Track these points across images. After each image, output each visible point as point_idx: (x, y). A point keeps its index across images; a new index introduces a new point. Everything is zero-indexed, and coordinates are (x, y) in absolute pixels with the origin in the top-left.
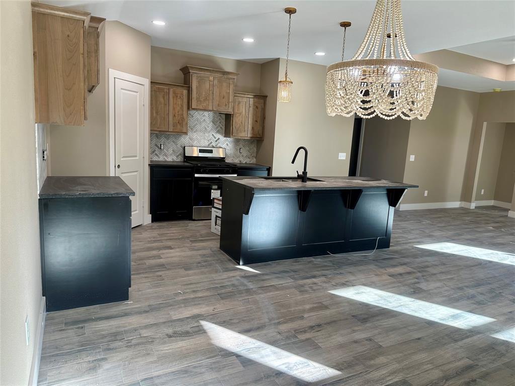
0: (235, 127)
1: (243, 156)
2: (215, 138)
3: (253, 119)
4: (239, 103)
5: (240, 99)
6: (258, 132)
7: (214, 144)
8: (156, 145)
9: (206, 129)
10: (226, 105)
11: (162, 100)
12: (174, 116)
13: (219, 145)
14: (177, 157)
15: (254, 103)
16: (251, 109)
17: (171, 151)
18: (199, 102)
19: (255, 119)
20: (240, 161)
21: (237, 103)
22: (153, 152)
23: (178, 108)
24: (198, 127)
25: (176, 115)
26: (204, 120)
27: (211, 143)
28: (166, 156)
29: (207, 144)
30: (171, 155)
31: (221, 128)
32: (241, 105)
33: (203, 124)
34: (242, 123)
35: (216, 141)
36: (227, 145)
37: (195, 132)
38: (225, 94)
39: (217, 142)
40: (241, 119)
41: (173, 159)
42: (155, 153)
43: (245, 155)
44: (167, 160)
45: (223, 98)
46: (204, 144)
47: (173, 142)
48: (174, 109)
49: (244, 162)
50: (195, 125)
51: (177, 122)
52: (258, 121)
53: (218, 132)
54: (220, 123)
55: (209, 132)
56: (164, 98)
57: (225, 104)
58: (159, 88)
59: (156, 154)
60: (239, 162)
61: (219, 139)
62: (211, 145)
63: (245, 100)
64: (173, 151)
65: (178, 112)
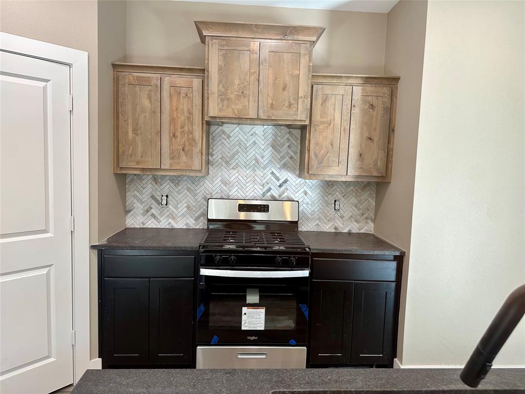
0: (316, 155)
1: (342, 217)
2: (278, 179)
3: (362, 134)
4: (325, 99)
5: (328, 90)
6: (376, 164)
7: (275, 193)
8: (153, 197)
9: (257, 161)
10: (290, 105)
11: (146, 103)
12: (174, 135)
13: (285, 194)
14: (197, 219)
15: (365, 96)
16: (357, 111)
17: (183, 209)
18: (225, 102)
19: (367, 135)
20: (336, 228)
21: (320, 101)
22: (147, 211)
23: (183, 118)
24: (241, 158)
25: (178, 134)
26: (255, 143)
27: (269, 189)
28: (174, 219)
29: (259, 191)
30: (183, 215)
31: (291, 158)
32: (330, 104)
33: (252, 153)
34: (332, 145)
35: (280, 186)
36: (306, 193)
37: (233, 168)
38: (287, 79)
39: (283, 188)
40: (330, 137)
41: (187, 224)
42: (149, 213)
43: (347, 215)
44: (176, 226)
45: (284, 89)
46: (252, 193)
47: (188, 189)
48: (173, 121)
49: (346, 231)
50: (234, 155)
51: (181, 148)
52: (376, 139)
53: (285, 166)
54: (289, 146)
55: (264, 168)
56: (150, 97)
57: (287, 103)
58: (137, 77)
59: (153, 215)
60: (334, 231)
61: (286, 181)
62: (269, 194)
63: (341, 90)
64: (188, 207)
65: (182, 127)
